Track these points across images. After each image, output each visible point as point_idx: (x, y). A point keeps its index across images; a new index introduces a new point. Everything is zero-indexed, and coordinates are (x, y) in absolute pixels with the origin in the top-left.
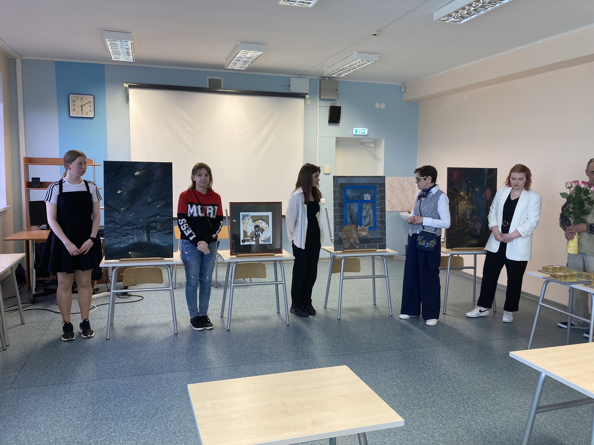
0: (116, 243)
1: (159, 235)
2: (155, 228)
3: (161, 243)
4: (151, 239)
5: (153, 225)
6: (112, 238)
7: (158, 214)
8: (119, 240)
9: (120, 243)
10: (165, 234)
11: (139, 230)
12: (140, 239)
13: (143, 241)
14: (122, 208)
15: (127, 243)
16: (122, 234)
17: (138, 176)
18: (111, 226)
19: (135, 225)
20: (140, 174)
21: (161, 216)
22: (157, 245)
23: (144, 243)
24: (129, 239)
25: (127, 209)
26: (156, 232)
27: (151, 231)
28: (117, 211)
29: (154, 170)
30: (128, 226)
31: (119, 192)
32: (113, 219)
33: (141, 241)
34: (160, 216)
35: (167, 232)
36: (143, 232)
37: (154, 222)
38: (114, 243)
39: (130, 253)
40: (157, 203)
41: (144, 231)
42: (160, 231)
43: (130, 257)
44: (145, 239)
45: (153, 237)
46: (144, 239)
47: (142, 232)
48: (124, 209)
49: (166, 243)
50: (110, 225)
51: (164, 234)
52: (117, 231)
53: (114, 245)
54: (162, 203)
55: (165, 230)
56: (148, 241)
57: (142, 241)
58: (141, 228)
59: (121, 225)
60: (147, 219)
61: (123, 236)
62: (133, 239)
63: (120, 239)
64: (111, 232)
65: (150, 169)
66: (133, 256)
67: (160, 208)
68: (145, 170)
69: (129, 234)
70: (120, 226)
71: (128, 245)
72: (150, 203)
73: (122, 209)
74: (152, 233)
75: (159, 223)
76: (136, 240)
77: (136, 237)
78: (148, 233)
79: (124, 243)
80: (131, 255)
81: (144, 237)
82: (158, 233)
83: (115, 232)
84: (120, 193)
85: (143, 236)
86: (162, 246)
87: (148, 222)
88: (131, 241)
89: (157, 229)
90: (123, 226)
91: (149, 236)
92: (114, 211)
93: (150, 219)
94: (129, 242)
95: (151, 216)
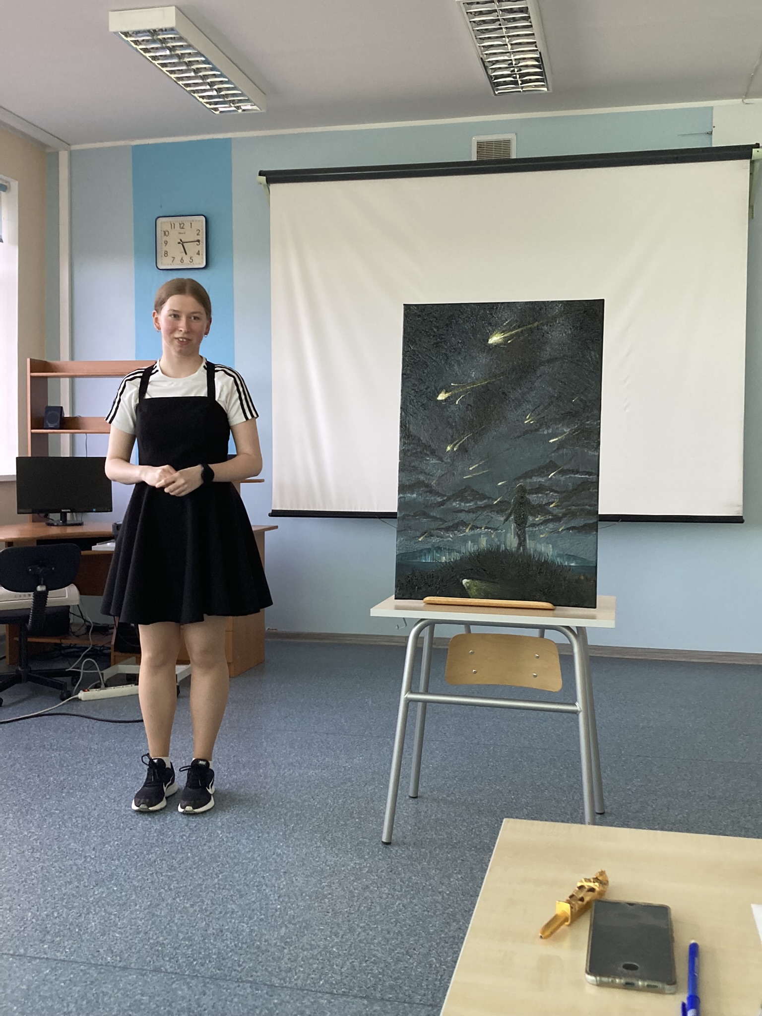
0: (429, 550)
1: (555, 531)
2: (541, 509)
3: (559, 556)
4: (530, 544)
5: (533, 498)
6: (418, 534)
7: (552, 466)
8: (435, 540)
9: (439, 549)
10: (573, 528)
11: (494, 515)
12: (496, 540)
13: (506, 549)
14: (449, 442)
15: (459, 552)
16: (446, 525)
17: (497, 346)
18: (415, 499)
19: (483, 497)
20: (506, 339)
21: (563, 472)
22: (545, 562)
23: (507, 554)
24: (464, 540)
25: (463, 449)
26: (545, 522)
27: (531, 518)
28: (433, 452)
29: (545, 328)
30: (461, 501)
31: (442, 397)
32: (422, 477)
33: (499, 547)
34: (559, 472)
35: (579, 522)
36: (506, 520)
37: (540, 489)
38: (422, 550)
39: (465, 581)
40: (550, 431)
41: (510, 515)
42: (557, 519)
43: (464, 594)
44: (512, 541)
45: (533, 536)
46: (508, 543)
47: (502, 519)
48: (453, 448)
49: (574, 558)
50: (415, 495)
51: (568, 529)
52: (433, 514)
53: (420, 556)
54: (567, 430)
55: (573, 515)
56: (518, 548)
57: (503, 547)
58: (500, 509)
59: (443, 496)
60: (518, 478)
61: (448, 529)
62: (475, 539)
63: (438, 539)
64: (415, 515)
65: (536, 324)
66: (473, 591)
67: (560, 445)
68: (519, 327)
69: (466, 525)
70: (439, 499)
71: (461, 559)
72: (531, 431)
73: (449, 448)
74: (533, 525)
75: (556, 492)
76: (483, 543)
77: (486, 534)
78: (521, 523)
79: (451, 551)
80: (469, 588)
81: (509, 535)
82: (551, 525)
83: (426, 515)
84: (446, 400)
85: (506, 533)
86: (561, 566)
87: (522, 490)
88: (470, 547)
89: (549, 513)
90: (449, 499)
91: (524, 532)
92: (427, 455)
93: (528, 480)
94: (463, 550)
95: (532, 471)
